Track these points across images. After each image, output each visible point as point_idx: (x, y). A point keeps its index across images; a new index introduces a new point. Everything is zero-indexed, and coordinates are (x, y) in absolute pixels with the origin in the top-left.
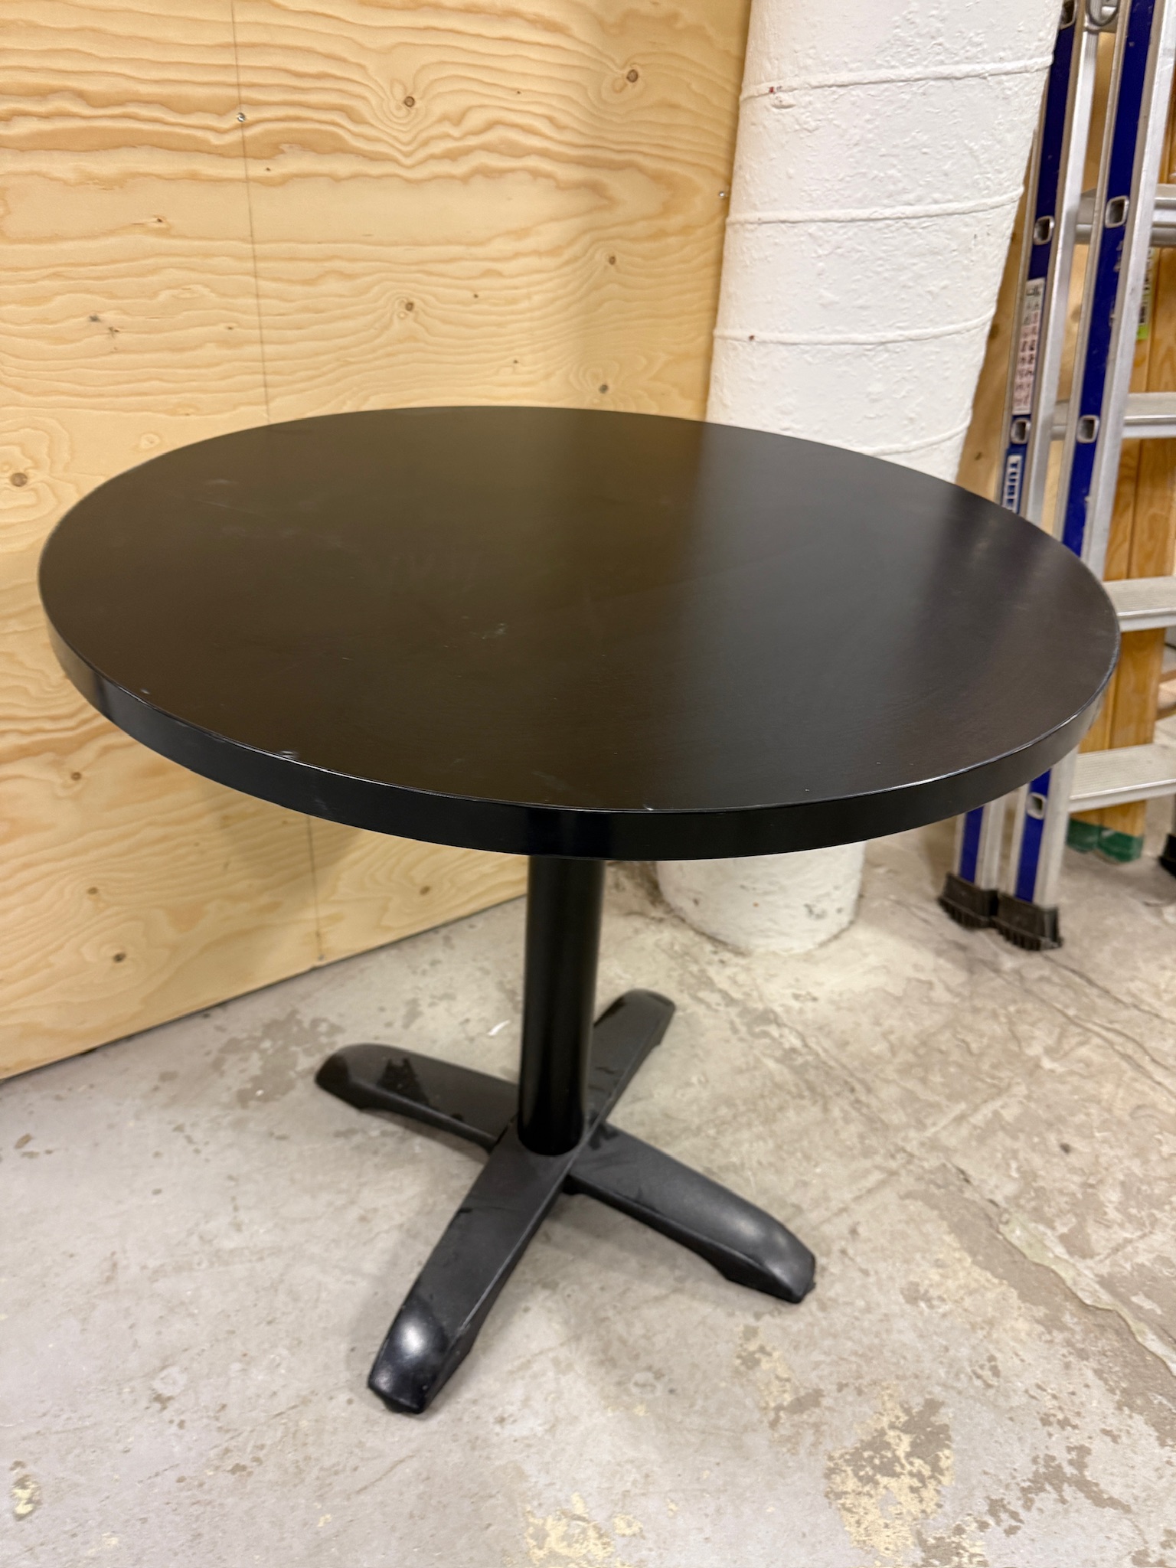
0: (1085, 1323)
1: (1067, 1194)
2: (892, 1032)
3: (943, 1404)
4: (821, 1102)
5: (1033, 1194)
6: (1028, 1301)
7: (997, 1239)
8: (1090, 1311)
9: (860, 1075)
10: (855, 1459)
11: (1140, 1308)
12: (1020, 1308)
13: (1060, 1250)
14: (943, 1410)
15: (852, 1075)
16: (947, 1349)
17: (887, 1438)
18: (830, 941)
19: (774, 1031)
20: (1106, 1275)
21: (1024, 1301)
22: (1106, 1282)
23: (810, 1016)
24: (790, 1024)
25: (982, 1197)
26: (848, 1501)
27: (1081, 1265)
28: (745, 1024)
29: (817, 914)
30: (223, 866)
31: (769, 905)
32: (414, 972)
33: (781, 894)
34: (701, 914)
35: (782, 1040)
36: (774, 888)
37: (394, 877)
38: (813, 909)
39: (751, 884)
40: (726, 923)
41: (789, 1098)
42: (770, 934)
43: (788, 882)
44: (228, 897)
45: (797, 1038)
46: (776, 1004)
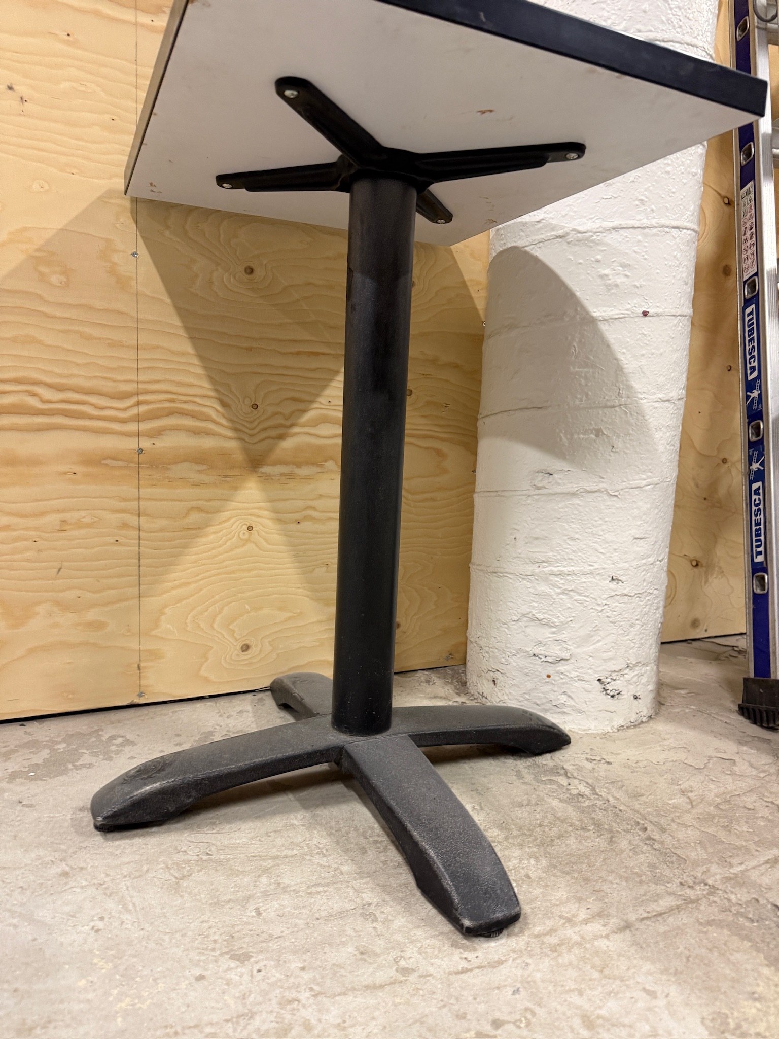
2: (691, 791)
4: (607, 836)
9: (654, 819)
15: (644, 818)
18: (629, 727)
19: (563, 781)
23: (602, 774)
24: (579, 777)
28: (533, 774)
29: (611, 694)
30: (56, 570)
31: (562, 676)
32: (221, 716)
33: (572, 663)
34: (500, 695)
35: (570, 787)
36: (565, 655)
37: (215, 626)
38: (608, 687)
39: (543, 652)
40: (522, 699)
41: (570, 829)
42: (565, 710)
43: (578, 651)
44: (57, 603)
45: (588, 787)
46: (568, 764)
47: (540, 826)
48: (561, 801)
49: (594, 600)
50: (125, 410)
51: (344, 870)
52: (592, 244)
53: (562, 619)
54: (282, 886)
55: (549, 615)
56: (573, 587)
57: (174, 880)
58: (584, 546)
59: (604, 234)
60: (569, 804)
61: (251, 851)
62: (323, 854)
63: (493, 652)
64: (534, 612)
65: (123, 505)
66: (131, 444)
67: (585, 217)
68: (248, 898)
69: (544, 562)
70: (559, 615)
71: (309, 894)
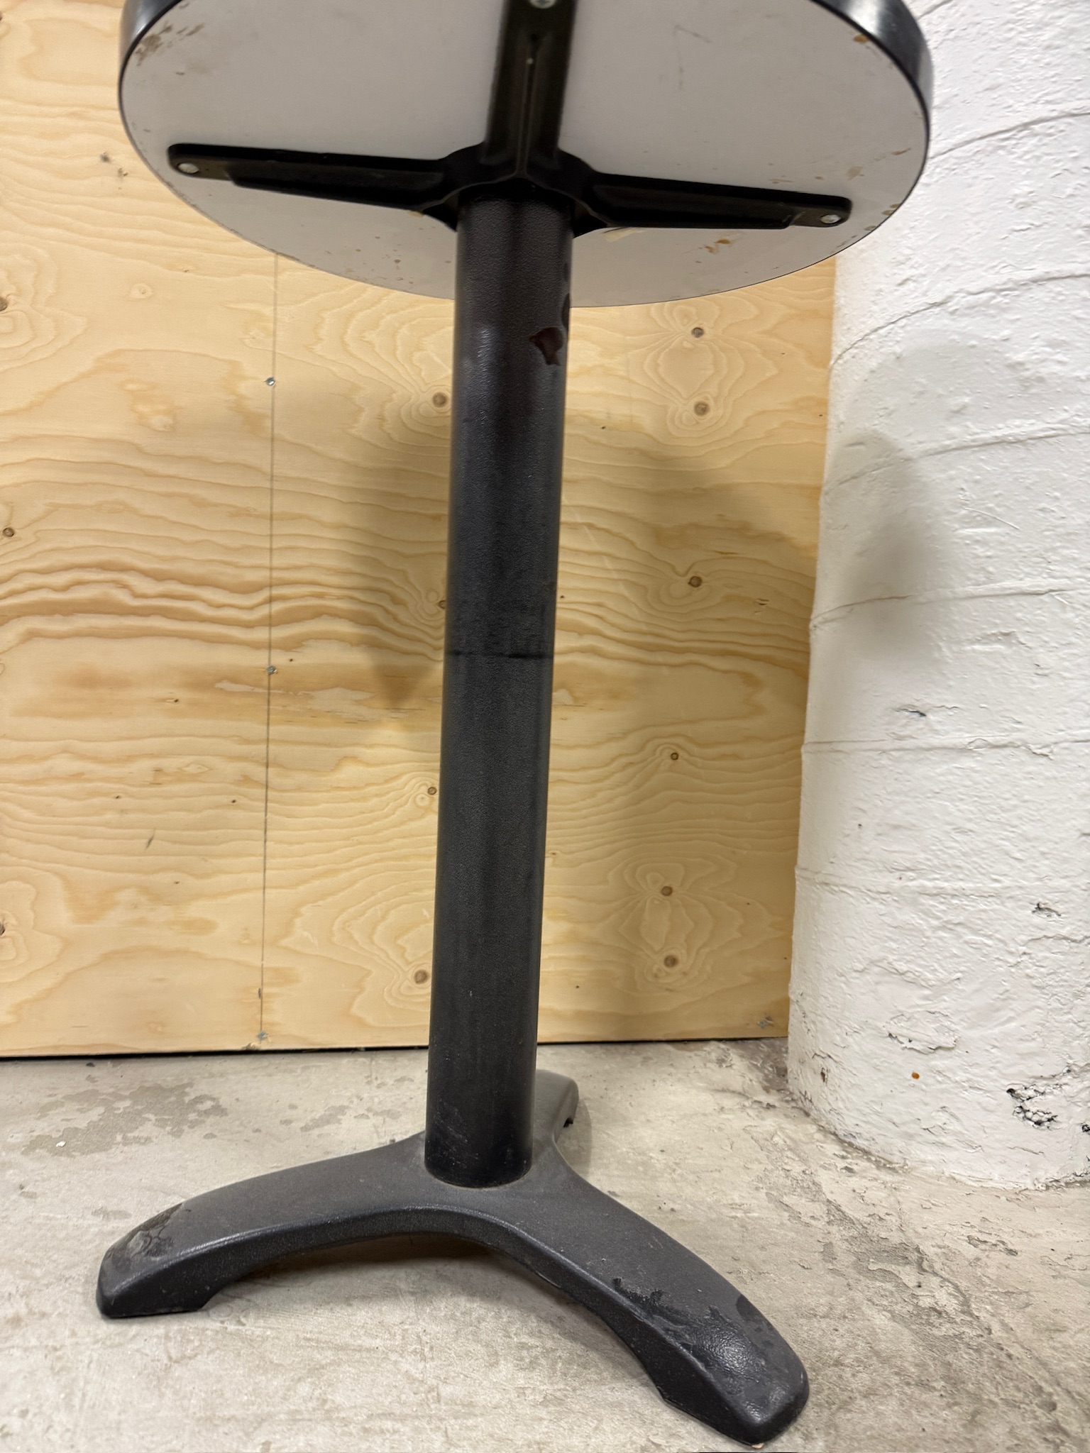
15: (1057, 1381)
19: (909, 1276)
23: (992, 1272)
24: (943, 1273)
28: (855, 1253)
29: (1036, 1118)
30: (146, 841)
31: (940, 1079)
32: (369, 1083)
33: (959, 1056)
34: (831, 1099)
35: (918, 1292)
36: (947, 1041)
37: (376, 938)
38: (1028, 1105)
39: (905, 1032)
40: (868, 1111)
41: (895, 1379)
42: (944, 1140)
43: (974, 1033)
44: (144, 890)
45: (955, 1297)
46: (929, 1243)
47: (838, 1363)
48: (894, 1317)
49: (1001, 945)
50: (251, 608)
51: (443, 1394)
52: (992, 312)
53: (942, 975)
54: (327, 1407)
55: (920, 966)
56: (961, 919)
57: (166, 1361)
58: (983, 846)
59: (1016, 293)
60: (907, 1327)
61: (309, 1328)
62: (422, 1354)
63: (821, 1022)
64: (891, 958)
65: (244, 749)
66: (259, 660)
67: (982, 266)
68: (261, 1421)
69: (909, 869)
70: (936, 966)
71: (366, 1430)
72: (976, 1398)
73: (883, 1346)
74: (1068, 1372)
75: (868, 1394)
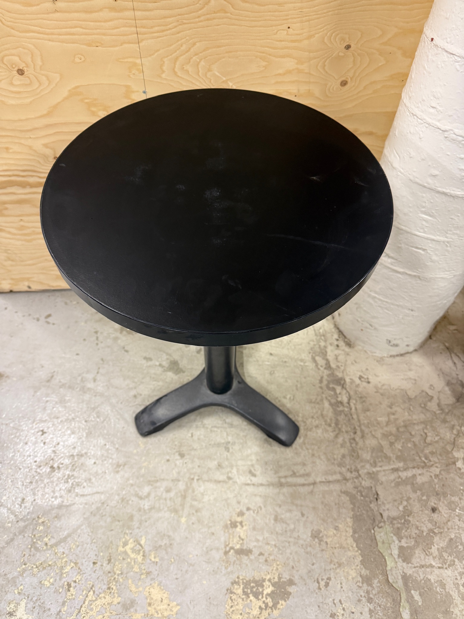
0: (382, 588)
1: (419, 530)
2: (394, 414)
3: (295, 584)
4: (337, 432)
5: (403, 521)
6: (363, 565)
7: (371, 531)
8: (388, 584)
9: (363, 428)
10: (247, 584)
11: (413, 597)
12: (357, 566)
13: (396, 552)
14: (293, 586)
15: (360, 426)
16: (313, 564)
17: (264, 584)
18: (397, 355)
19: (338, 389)
20: (408, 575)
21: (362, 564)
22: (405, 578)
23: (360, 389)
24: (348, 390)
25: (378, 510)
26: (234, 597)
27: (400, 563)
28: (328, 380)
35: (339, 395)
41: (324, 423)
43: (379, 328)
45: (347, 398)
46: (349, 377)
53: (375, 315)
55: (369, 311)
56: (385, 307)
60: (332, 407)
72: (340, 429)
73: (325, 413)
74: (364, 424)
75: (317, 427)
